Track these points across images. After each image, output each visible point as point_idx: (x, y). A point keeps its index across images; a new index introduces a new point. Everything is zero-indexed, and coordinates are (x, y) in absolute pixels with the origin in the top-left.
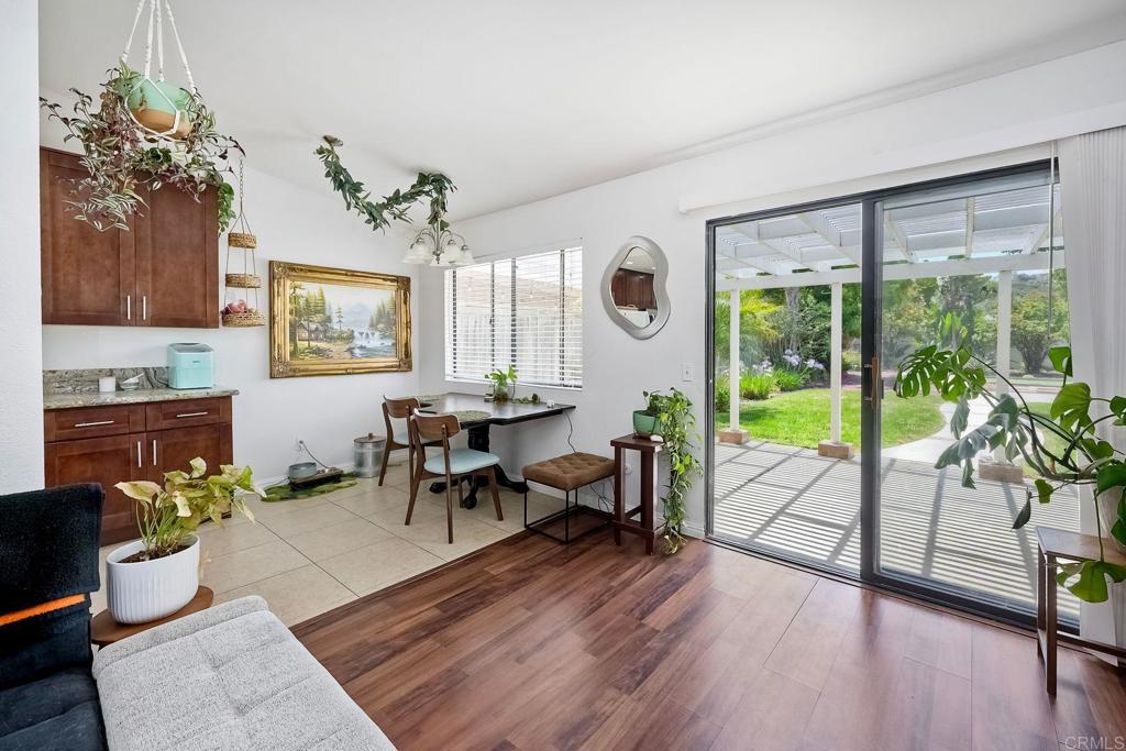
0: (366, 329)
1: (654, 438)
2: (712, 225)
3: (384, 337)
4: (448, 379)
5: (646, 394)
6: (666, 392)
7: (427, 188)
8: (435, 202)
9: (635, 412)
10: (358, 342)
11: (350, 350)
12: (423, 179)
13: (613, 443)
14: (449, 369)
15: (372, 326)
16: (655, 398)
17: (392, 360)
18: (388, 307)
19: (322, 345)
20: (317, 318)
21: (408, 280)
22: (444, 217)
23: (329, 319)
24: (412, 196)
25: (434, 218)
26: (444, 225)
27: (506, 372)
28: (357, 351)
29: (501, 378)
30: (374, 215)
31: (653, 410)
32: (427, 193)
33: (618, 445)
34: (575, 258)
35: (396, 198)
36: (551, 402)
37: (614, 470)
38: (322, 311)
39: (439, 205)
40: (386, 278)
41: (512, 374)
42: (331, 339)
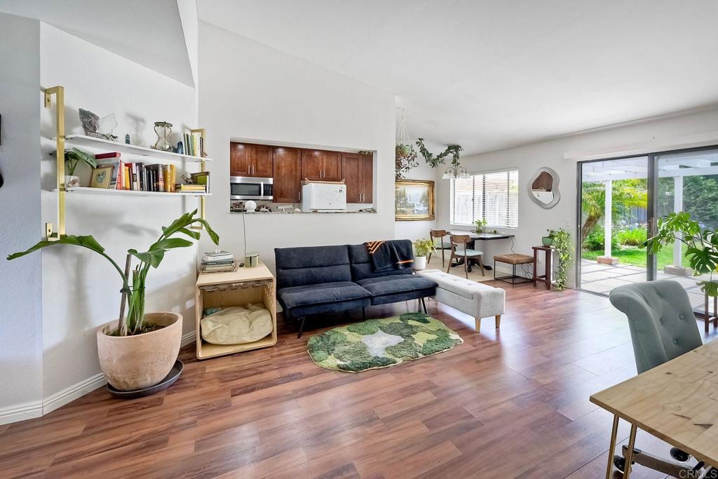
0: (418, 203)
1: (551, 247)
2: (580, 164)
3: (424, 206)
4: (451, 223)
5: (548, 230)
6: (557, 230)
7: (451, 150)
8: (455, 156)
9: (543, 237)
10: (416, 208)
11: (413, 211)
12: (450, 148)
13: (533, 248)
14: (451, 219)
15: (421, 201)
16: (552, 232)
17: (427, 216)
18: (426, 194)
19: (404, 209)
20: (403, 199)
21: (434, 182)
22: (458, 161)
23: (407, 199)
24: (445, 154)
25: (454, 162)
26: (458, 164)
27: (482, 221)
28: (415, 212)
29: (479, 223)
30: (434, 163)
31: (551, 237)
32: (451, 152)
33: (535, 249)
34: (514, 175)
35: (441, 156)
36: (503, 233)
37: (534, 260)
38: (404, 196)
39: (456, 156)
40: (425, 182)
41: (484, 222)
42: (407, 207)
